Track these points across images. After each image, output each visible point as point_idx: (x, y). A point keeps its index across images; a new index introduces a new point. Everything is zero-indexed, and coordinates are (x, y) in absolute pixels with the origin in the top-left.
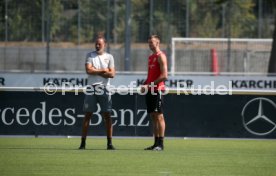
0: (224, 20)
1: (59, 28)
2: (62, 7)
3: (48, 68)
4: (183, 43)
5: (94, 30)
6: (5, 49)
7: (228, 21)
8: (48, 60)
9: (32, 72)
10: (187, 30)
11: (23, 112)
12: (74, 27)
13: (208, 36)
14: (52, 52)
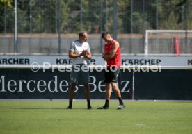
0: (183, 17)
1: (67, 24)
2: (69, 9)
3: (59, 52)
4: (154, 34)
5: (92, 25)
6: (30, 39)
7: (185, 18)
8: (59, 46)
9: (49, 55)
10: (157, 24)
11: (42, 83)
12: (77, 23)
13: (171, 29)
14: (62, 41)
